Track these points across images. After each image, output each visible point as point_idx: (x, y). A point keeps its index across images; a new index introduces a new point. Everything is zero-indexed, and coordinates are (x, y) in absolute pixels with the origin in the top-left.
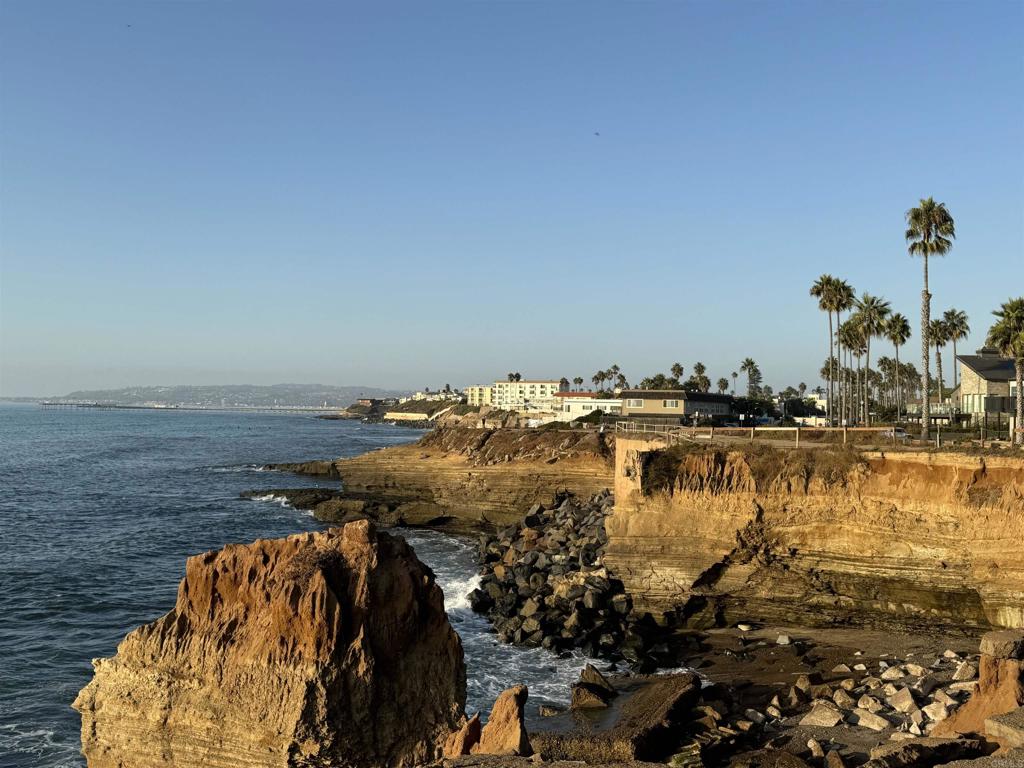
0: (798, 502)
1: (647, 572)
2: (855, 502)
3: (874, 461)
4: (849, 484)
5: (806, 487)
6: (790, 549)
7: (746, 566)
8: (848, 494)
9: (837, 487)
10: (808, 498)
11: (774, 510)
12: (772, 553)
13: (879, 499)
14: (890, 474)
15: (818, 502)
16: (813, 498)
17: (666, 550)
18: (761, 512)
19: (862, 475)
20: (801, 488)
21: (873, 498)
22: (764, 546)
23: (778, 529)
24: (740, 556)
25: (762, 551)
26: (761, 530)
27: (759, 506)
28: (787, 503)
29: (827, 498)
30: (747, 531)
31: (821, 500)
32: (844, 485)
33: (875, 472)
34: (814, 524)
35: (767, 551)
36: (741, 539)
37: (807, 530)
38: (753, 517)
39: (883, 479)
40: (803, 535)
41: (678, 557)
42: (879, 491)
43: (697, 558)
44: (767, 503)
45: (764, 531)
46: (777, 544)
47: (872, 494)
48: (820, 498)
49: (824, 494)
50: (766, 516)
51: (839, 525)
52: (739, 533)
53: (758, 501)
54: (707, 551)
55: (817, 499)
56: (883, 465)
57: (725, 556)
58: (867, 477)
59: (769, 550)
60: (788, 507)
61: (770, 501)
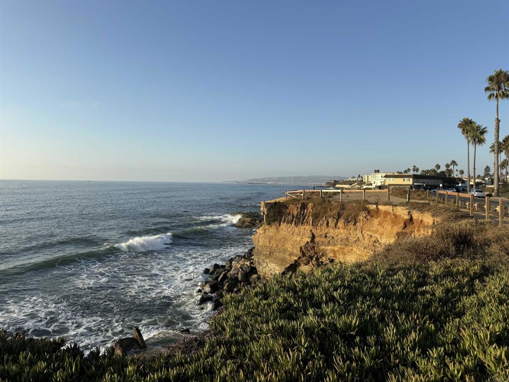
0: (332, 232)
1: (265, 265)
2: (359, 235)
3: (372, 210)
4: (358, 224)
5: (336, 225)
6: (329, 259)
7: (307, 266)
8: (356, 229)
9: (351, 225)
10: (337, 230)
11: (321, 236)
12: (320, 260)
13: (371, 233)
14: (380, 218)
15: (341, 233)
16: (338, 231)
17: (272, 254)
18: (313, 237)
19: (364, 219)
20: (333, 225)
21: (368, 233)
22: (315, 256)
23: (322, 247)
24: (303, 261)
25: (314, 259)
26: (314, 247)
27: (313, 234)
28: (327, 233)
29: (345, 231)
30: (306, 247)
31: (342, 232)
32: (355, 224)
33: (372, 217)
34: (339, 246)
35: (317, 259)
36: (303, 251)
37: (336, 249)
38: (309, 240)
39: (376, 221)
40: (334, 252)
41: (276, 258)
42: (372, 229)
43: (283, 260)
44: (317, 232)
45: (315, 248)
46: (323, 255)
47: (368, 230)
48: (342, 231)
49: (343, 229)
50: (317, 239)
51: (351, 248)
52: (301, 248)
53: (313, 231)
54: (288, 257)
55: (340, 231)
56: (377, 213)
57: (295, 260)
58: (367, 220)
59: (319, 259)
60: (328, 235)
61: (318, 231)
